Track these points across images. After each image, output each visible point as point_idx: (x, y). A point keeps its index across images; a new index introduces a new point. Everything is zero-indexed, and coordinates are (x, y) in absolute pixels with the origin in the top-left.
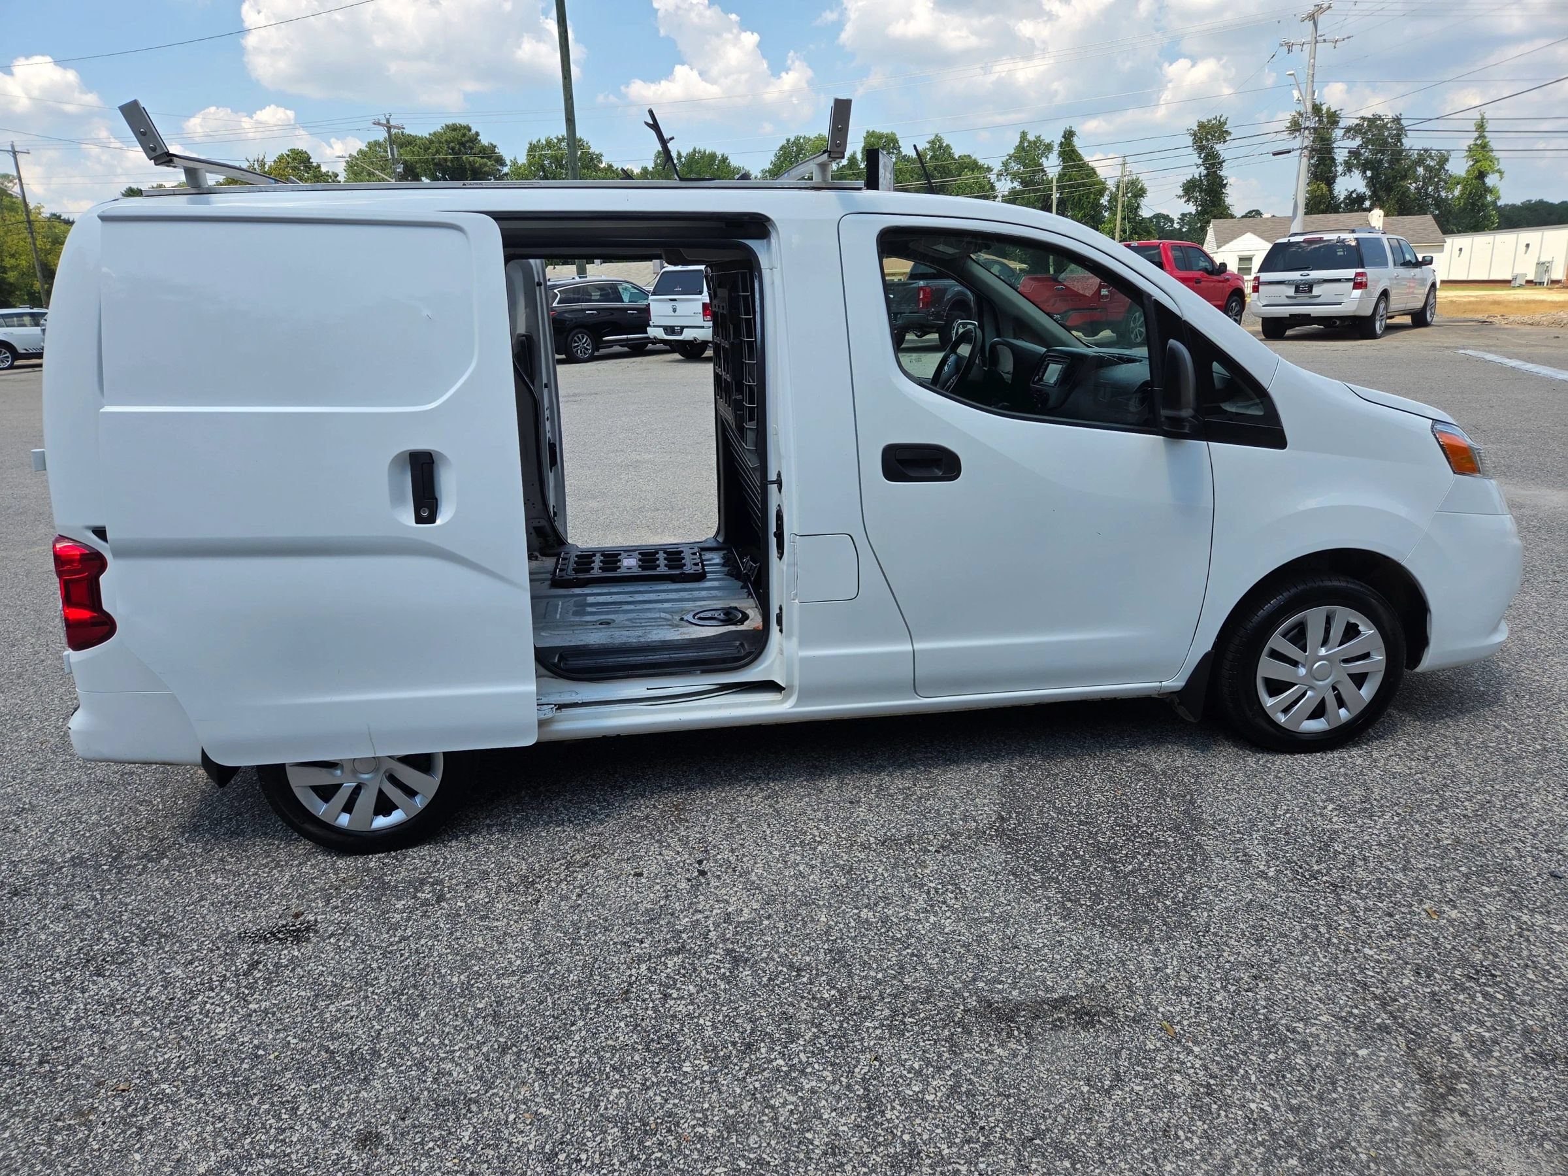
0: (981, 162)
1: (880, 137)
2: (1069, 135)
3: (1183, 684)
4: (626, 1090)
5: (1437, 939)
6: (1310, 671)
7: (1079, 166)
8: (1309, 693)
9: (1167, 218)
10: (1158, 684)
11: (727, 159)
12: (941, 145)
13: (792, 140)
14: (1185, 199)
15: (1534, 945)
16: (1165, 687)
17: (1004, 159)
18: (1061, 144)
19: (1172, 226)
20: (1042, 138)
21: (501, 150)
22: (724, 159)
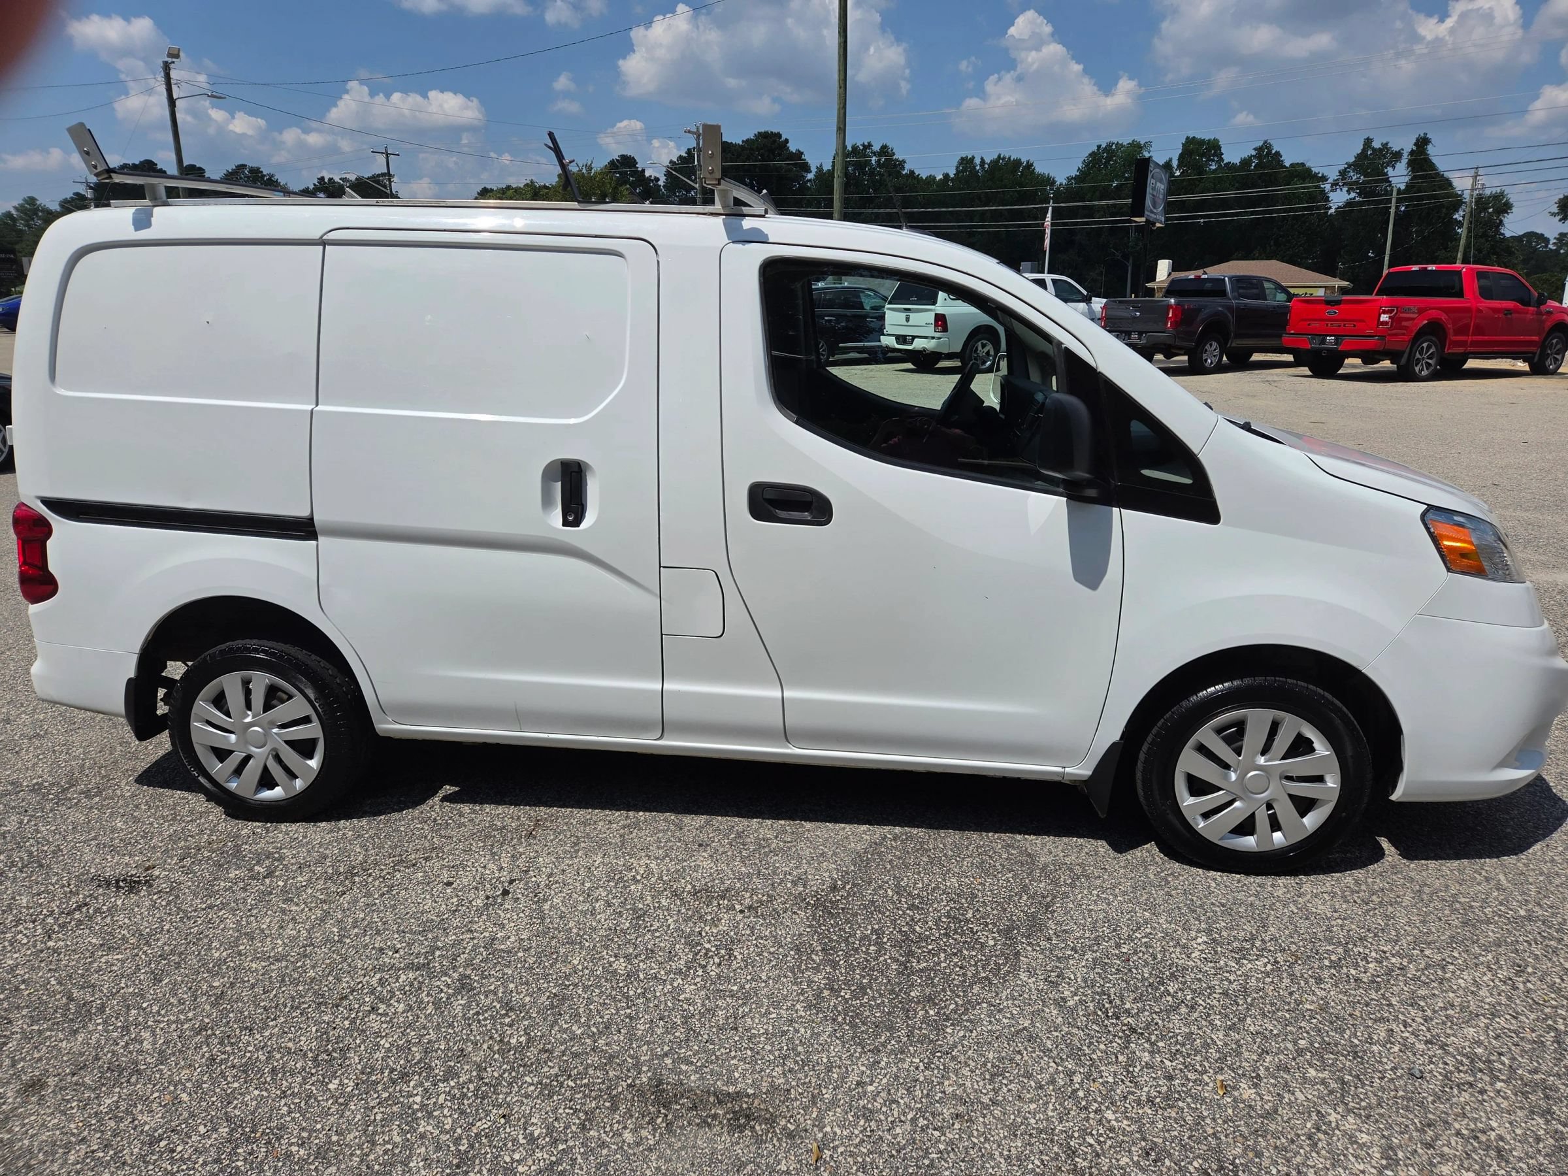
0: (1315, 170)
1: (1201, 142)
2: (1423, 143)
3: (1089, 773)
4: (265, 1094)
5: (1204, 1118)
6: (1241, 777)
7: (1430, 176)
8: (1237, 804)
9: (1542, 238)
10: (1059, 769)
11: (1032, 165)
12: (1269, 152)
13: (1103, 146)
14: (1560, 217)
15: (1318, 1153)
16: (1068, 774)
17: (1342, 168)
18: (1412, 153)
19: (1546, 246)
20: (1389, 145)
21: (808, 157)
22: (1029, 165)
